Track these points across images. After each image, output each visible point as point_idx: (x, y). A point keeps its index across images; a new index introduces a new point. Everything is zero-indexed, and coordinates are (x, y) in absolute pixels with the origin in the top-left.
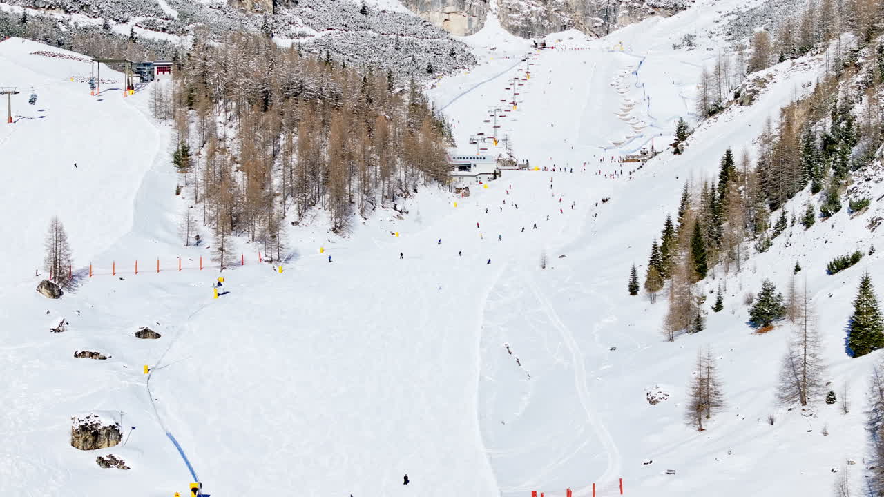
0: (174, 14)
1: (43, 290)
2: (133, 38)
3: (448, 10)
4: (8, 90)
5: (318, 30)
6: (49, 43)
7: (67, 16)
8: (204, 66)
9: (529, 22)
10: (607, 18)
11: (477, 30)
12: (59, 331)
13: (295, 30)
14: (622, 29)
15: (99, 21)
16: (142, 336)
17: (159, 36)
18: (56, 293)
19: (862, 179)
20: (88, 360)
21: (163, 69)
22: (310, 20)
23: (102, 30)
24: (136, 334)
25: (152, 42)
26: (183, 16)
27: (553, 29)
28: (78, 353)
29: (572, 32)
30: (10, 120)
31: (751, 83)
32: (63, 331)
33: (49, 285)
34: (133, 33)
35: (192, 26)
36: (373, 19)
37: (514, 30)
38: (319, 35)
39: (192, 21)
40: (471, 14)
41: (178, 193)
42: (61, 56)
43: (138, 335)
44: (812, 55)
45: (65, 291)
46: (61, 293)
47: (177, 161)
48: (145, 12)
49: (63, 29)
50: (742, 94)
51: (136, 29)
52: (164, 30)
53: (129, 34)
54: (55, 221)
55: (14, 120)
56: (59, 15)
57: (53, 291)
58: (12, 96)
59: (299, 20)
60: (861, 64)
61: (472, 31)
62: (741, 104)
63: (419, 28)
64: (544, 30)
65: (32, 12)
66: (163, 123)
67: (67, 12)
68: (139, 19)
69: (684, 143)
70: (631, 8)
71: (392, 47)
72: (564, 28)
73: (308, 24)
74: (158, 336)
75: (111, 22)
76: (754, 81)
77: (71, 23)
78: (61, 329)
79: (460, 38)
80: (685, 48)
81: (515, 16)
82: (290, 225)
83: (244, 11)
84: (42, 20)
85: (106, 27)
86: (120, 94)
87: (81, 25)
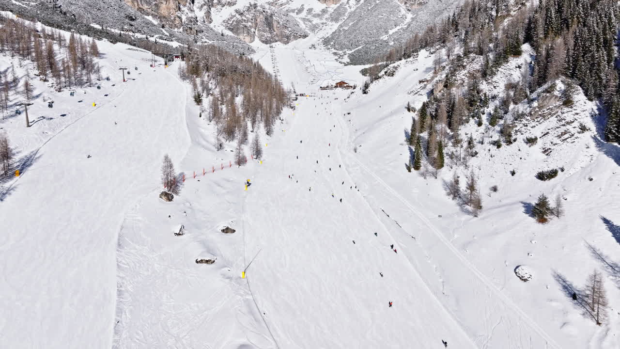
0: (168, 34)
1: (163, 197)
2: (156, 42)
3: (244, 35)
4: (123, 68)
5: (210, 41)
6: (131, 44)
7: (134, 34)
8: (198, 58)
9: (266, 39)
10: (288, 39)
11: (253, 41)
12: (180, 235)
13: (204, 40)
14: (292, 42)
15: (144, 36)
16: (225, 231)
17: (164, 42)
18: (170, 198)
19: (521, 125)
20: (204, 265)
21: (177, 57)
22: (207, 37)
23: (146, 39)
24: (222, 231)
25: (162, 44)
26: (171, 35)
27: (273, 42)
28: (198, 260)
29: (279, 43)
30: (124, 81)
31: (392, 68)
32: (182, 234)
33: (165, 194)
34: (156, 40)
35: (174, 38)
36: (225, 38)
37: (263, 42)
38: (210, 42)
39: (174, 37)
40: (251, 36)
41: (200, 116)
42: (137, 50)
43: (223, 231)
44: (414, 58)
45: (174, 195)
46: (172, 197)
47: (196, 101)
48: (159, 33)
49: (133, 38)
50: (388, 72)
51: (157, 39)
52: (165, 40)
53: (155, 41)
54: (166, 158)
55: (126, 80)
56: (131, 34)
57: (168, 197)
58: (124, 70)
59: (204, 37)
60: (465, 65)
61: (251, 42)
62: (389, 76)
63: (238, 41)
64: (271, 42)
65: (122, 32)
66: (185, 81)
67: (133, 32)
68: (157, 36)
69: (368, 90)
70: (294, 36)
71: (232, 46)
72: (276, 41)
73: (207, 39)
74: (234, 231)
75: (148, 37)
76: (393, 67)
77: (135, 36)
78: (181, 233)
79: (249, 44)
80: (313, 49)
81: (263, 37)
82: (250, 132)
83: (188, 34)
84: (125, 35)
85: (147, 38)
86: (162, 67)
87: (139, 37)
